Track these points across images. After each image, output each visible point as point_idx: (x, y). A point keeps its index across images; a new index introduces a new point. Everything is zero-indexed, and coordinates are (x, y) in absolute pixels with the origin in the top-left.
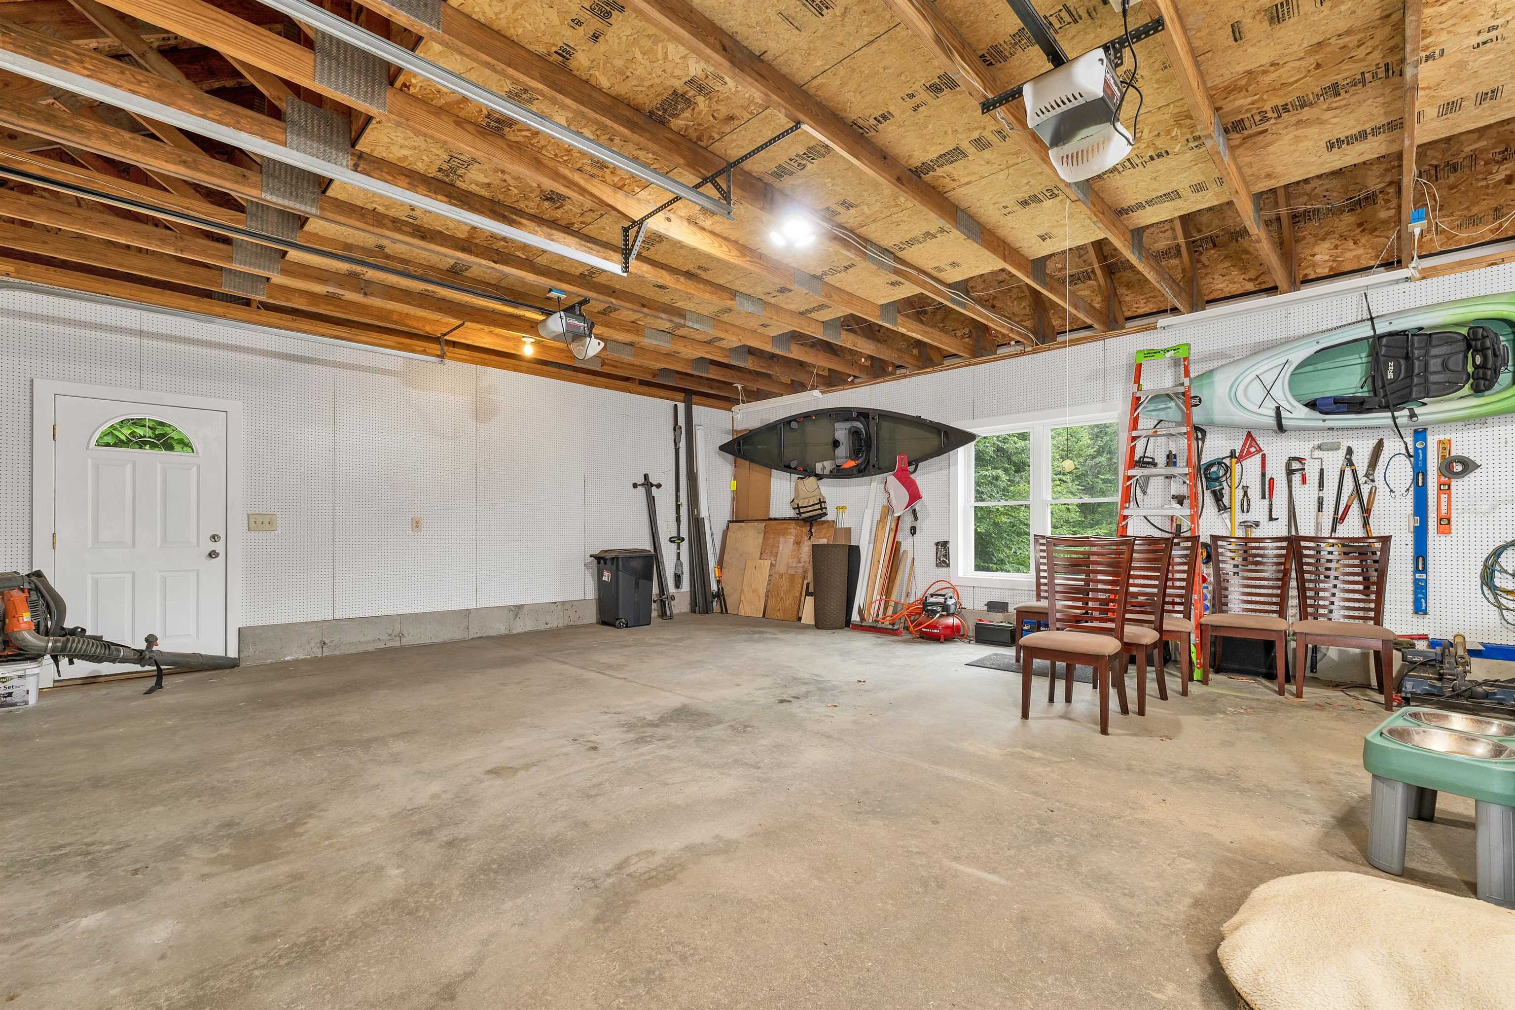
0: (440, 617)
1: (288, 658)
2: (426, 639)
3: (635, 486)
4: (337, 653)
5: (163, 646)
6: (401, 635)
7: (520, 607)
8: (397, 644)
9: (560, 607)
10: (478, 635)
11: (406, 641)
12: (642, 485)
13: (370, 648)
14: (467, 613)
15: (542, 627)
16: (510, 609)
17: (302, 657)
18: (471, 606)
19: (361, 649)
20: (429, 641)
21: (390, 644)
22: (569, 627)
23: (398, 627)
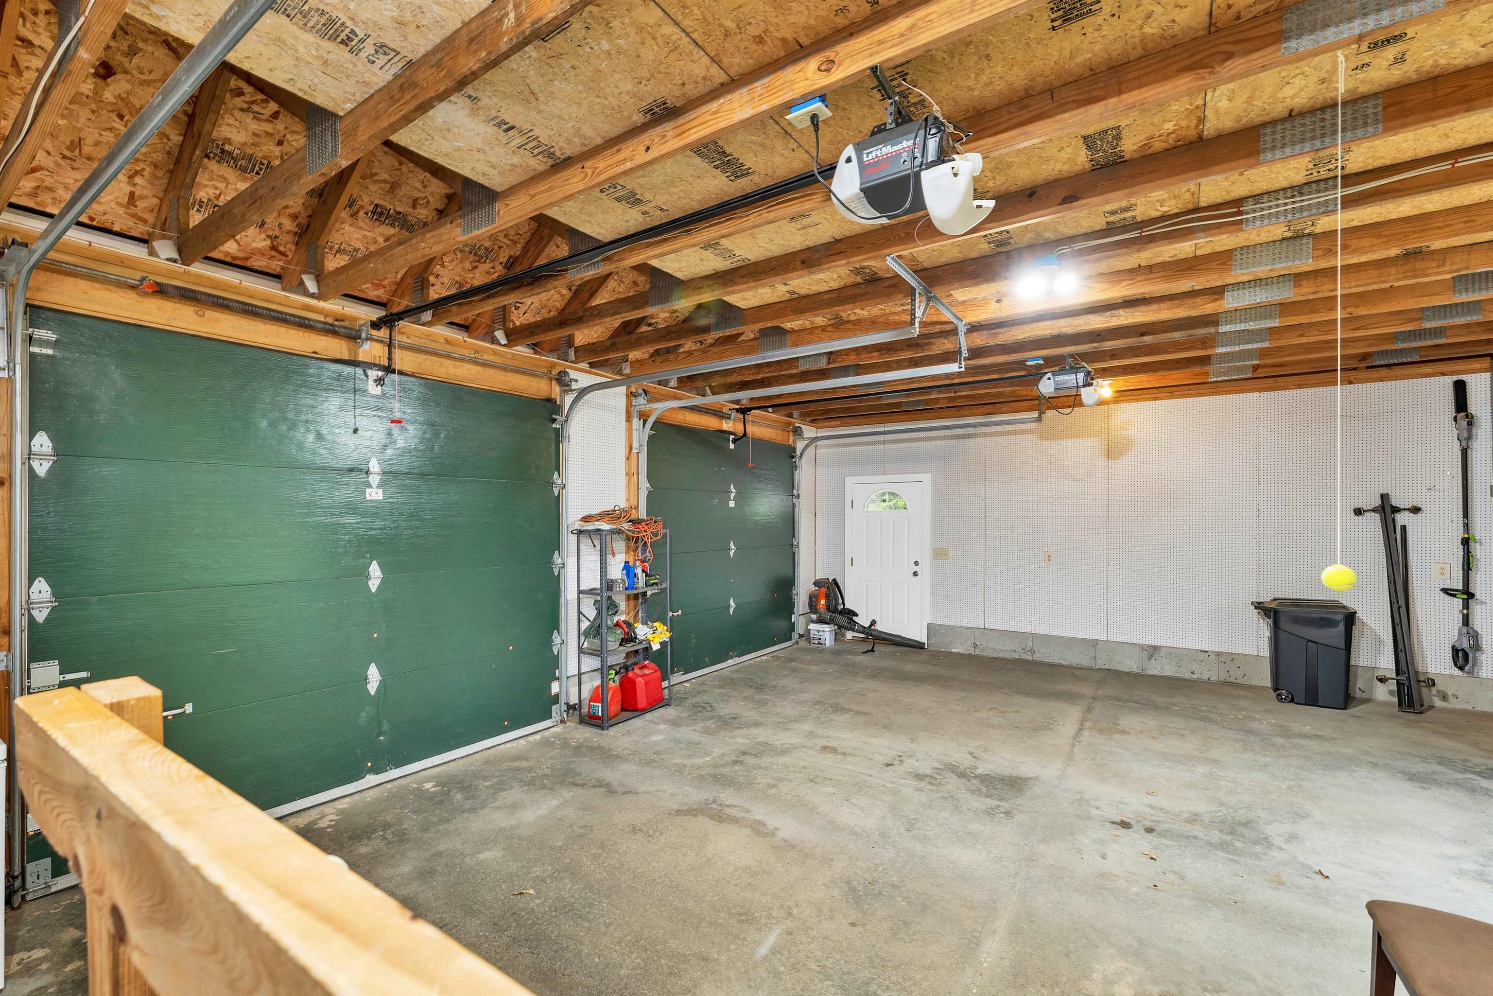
0: (1071, 642)
1: (954, 650)
2: (1055, 659)
3: (1358, 512)
4: (984, 654)
5: (879, 627)
6: (1033, 651)
7: (1156, 648)
8: (1029, 658)
9: (1213, 657)
10: (1106, 667)
11: (1037, 657)
12: (1374, 510)
13: (1009, 656)
14: (1094, 643)
15: (1187, 675)
16: (1142, 647)
17: (962, 652)
18: (1103, 637)
19: (1001, 655)
20: (1057, 661)
21: (1023, 657)
22: (1225, 683)
23: (1030, 644)
